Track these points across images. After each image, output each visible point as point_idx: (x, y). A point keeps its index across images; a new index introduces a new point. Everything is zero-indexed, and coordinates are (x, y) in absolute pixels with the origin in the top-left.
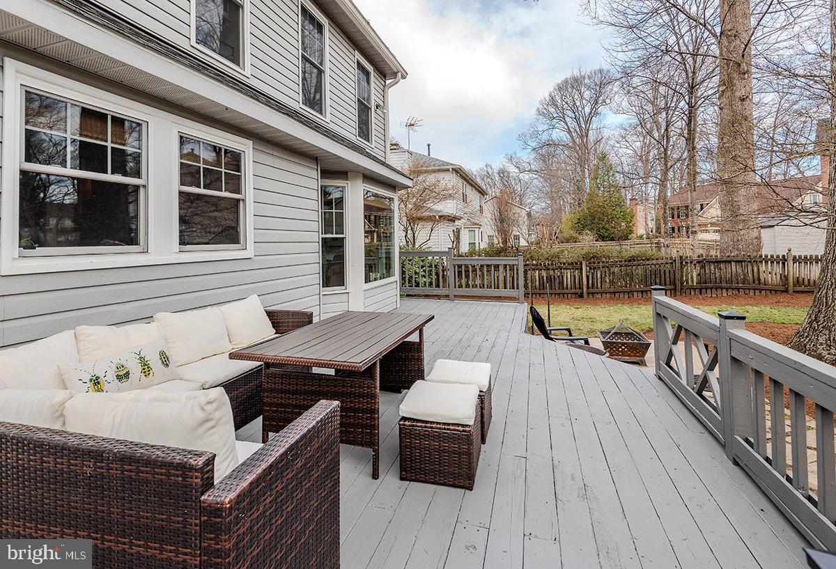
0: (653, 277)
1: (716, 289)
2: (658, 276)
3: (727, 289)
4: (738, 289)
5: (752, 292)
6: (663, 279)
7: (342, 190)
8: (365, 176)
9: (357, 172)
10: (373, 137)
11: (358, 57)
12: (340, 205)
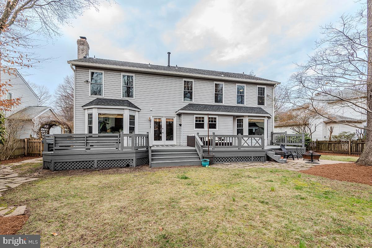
7: (243, 119)
8: (249, 116)
9: (246, 116)
10: (265, 104)
11: (258, 86)
12: (242, 122)
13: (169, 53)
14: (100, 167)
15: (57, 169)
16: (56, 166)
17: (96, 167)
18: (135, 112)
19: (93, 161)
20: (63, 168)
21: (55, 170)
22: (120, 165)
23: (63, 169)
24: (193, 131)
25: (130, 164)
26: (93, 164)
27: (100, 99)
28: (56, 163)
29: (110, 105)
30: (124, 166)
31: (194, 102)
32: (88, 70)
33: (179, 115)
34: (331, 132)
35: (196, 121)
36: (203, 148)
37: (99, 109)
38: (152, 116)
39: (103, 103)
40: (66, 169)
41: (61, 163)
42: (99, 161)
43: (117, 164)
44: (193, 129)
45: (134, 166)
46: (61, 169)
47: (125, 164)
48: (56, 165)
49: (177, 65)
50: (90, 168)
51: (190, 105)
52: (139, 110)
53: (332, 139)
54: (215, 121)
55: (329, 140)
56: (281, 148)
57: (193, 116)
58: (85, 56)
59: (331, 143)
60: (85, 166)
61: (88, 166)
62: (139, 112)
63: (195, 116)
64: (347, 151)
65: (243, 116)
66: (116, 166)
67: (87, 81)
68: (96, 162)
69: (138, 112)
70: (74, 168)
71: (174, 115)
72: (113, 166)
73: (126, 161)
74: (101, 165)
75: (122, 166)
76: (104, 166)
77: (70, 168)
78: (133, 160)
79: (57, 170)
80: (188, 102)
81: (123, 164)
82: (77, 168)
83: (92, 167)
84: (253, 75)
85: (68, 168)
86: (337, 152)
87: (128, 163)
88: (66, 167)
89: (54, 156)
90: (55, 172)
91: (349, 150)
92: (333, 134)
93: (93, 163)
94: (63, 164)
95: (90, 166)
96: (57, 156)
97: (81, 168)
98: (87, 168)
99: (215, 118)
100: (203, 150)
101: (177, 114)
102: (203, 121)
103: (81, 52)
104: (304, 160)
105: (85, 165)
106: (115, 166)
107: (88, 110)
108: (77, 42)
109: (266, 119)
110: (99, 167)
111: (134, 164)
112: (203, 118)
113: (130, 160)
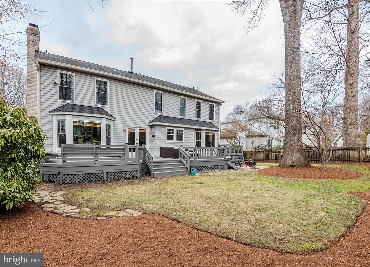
0: (313, 156)
1: (334, 160)
2: (314, 155)
3: (337, 160)
4: (341, 161)
5: (346, 161)
6: (316, 157)
7: (201, 132)
8: (206, 130)
9: (203, 129)
10: (214, 119)
11: (210, 103)
12: (201, 135)
13: (132, 59)
14: (109, 179)
15: (66, 182)
16: (64, 179)
17: (105, 179)
18: (110, 121)
19: (102, 173)
20: (72, 180)
21: (64, 183)
22: (126, 177)
23: (72, 182)
24: (165, 142)
25: (135, 175)
26: (102, 177)
27: (72, 105)
28: (64, 176)
29: (87, 113)
30: (129, 177)
31: (164, 113)
32: (56, 71)
33: (151, 126)
34: (253, 144)
35: (168, 133)
36: (190, 159)
37: (73, 116)
38: (126, 126)
39: (78, 110)
40: (75, 182)
41: (70, 176)
42: (107, 173)
43: (124, 176)
44: (165, 141)
45: (139, 177)
46: (70, 182)
47: (131, 176)
48: (64, 177)
49: (140, 73)
50: (99, 180)
51: (161, 117)
52: (114, 119)
53: (253, 150)
54: (182, 134)
55: (251, 151)
56: (231, 158)
57: (165, 128)
58: (38, 50)
59: (252, 153)
60: (94, 179)
61: (97, 179)
62: (114, 122)
63: (167, 128)
64: (263, 159)
65: (201, 130)
66: (123, 178)
67: (55, 83)
68: (105, 174)
69: (112, 121)
70: (84, 181)
71: (147, 126)
72: (120, 178)
73: (132, 173)
74: (109, 177)
75: (128, 177)
76: (112, 178)
77: (79, 181)
78: (137, 171)
79: (66, 184)
80: (158, 114)
81: (129, 176)
82: (86, 181)
83: (101, 179)
84: (199, 90)
85: (77, 181)
86: (256, 160)
87: (133, 174)
88: (75, 180)
89: (63, 168)
90: (64, 185)
91: (264, 158)
92: (254, 146)
93: (102, 175)
94: (72, 177)
95: (99, 178)
96: (66, 168)
97: (91, 180)
98: (96, 180)
99: (182, 131)
100: (190, 160)
101: (149, 126)
102: (173, 133)
103: (31, 43)
104: (246, 167)
105: (94, 177)
106: (121, 178)
107: (58, 116)
108: (27, 30)
109: (216, 133)
110: (107, 179)
111: (138, 175)
112: (173, 130)
113: (135, 171)
